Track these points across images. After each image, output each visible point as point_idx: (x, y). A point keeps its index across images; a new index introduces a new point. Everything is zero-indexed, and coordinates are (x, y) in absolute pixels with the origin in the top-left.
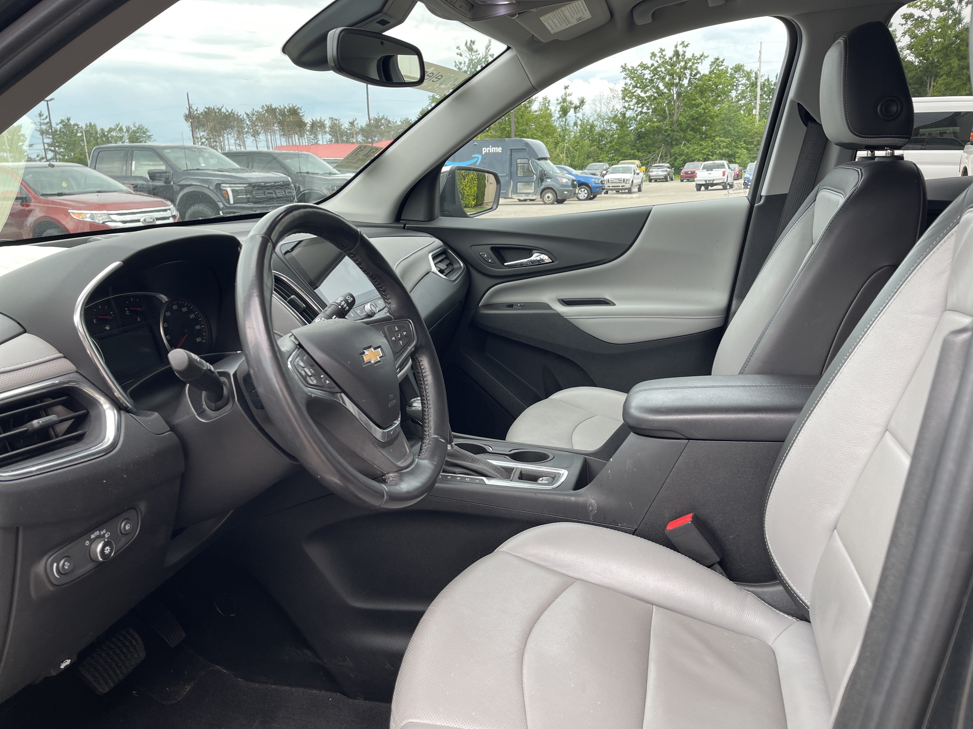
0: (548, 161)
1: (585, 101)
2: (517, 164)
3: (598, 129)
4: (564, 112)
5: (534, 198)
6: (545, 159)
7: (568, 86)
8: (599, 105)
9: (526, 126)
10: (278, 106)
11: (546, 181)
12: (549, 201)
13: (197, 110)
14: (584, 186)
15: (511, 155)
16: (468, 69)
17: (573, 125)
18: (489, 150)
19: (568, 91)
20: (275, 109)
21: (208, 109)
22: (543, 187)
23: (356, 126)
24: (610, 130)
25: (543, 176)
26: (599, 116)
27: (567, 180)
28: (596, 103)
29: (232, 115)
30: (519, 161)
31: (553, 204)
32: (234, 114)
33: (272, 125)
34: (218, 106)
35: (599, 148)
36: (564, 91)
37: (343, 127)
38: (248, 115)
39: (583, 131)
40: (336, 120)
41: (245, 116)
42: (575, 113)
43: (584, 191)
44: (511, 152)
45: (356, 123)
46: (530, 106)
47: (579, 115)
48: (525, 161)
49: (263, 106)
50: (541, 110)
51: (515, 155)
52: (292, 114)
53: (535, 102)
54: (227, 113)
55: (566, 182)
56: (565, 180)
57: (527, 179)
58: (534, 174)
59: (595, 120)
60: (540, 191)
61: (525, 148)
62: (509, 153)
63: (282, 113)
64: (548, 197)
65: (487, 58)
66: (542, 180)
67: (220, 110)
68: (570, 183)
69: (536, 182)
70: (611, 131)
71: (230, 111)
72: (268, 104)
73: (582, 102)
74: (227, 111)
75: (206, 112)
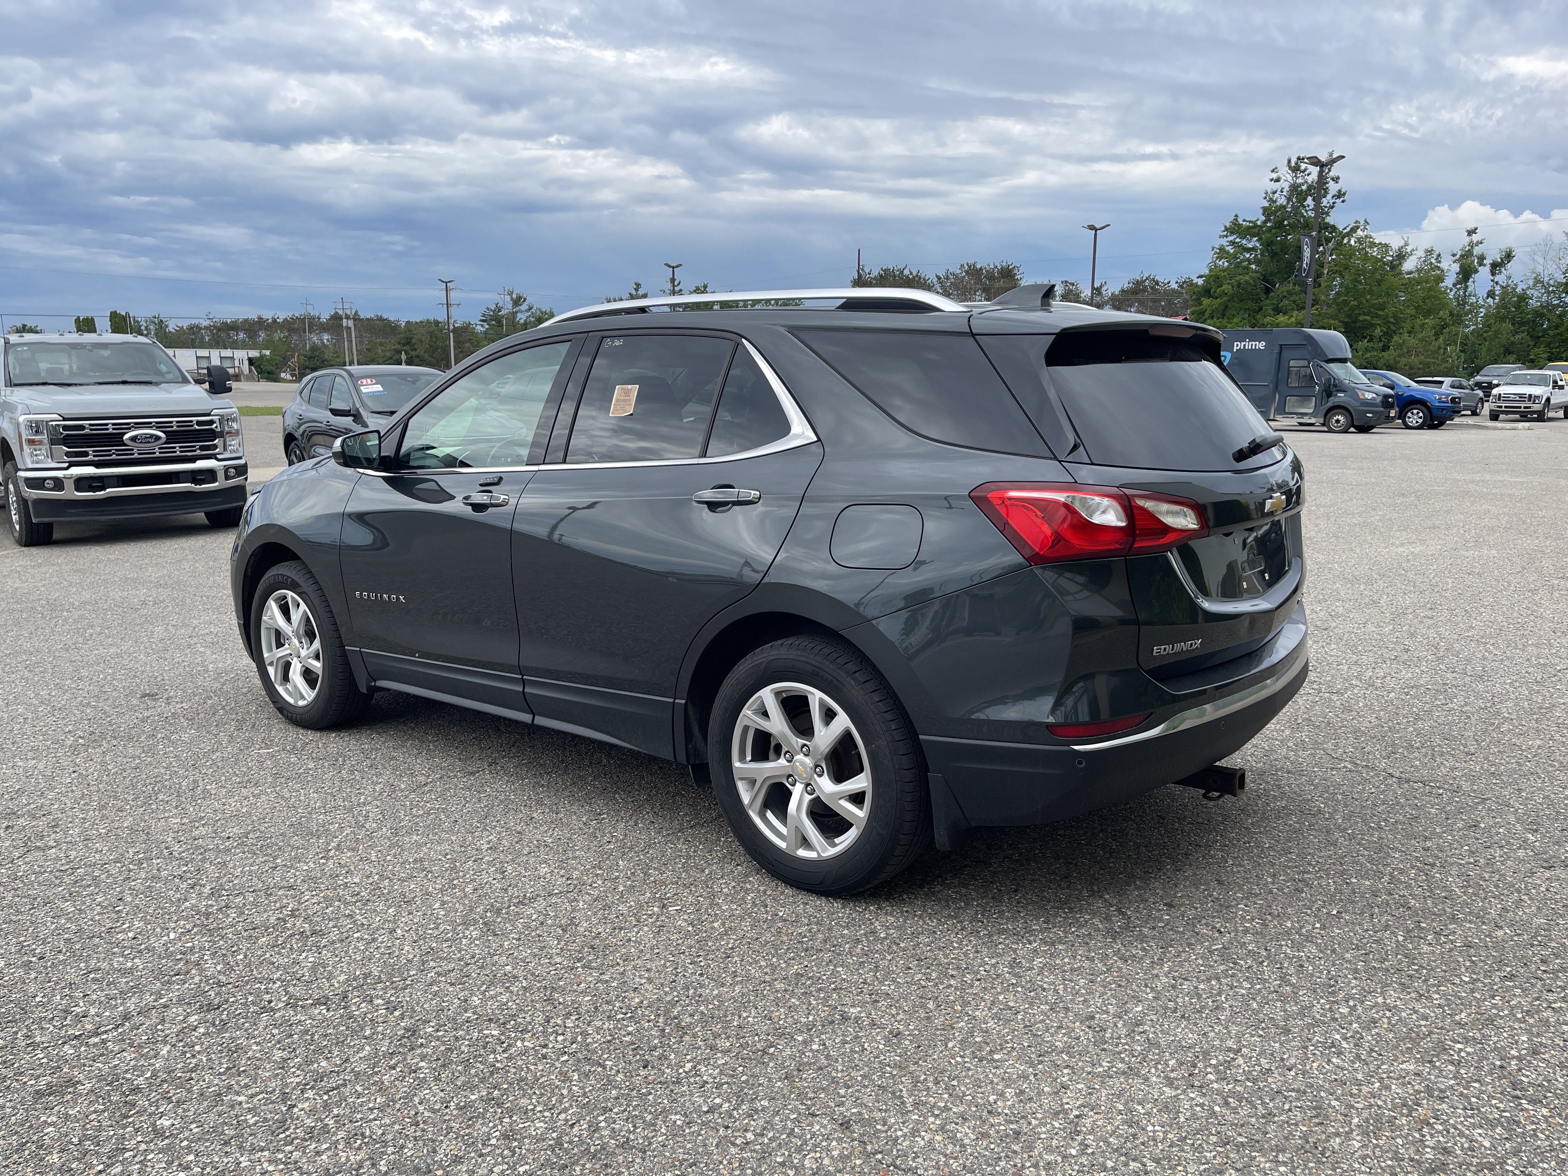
0: (1349, 364)
1: (1514, 253)
2: (1290, 367)
3: (1533, 303)
4: (1466, 273)
5: (1313, 421)
6: (1343, 361)
7: (1476, 229)
8: (1541, 261)
9: (1385, 299)
10: (984, 265)
11: (1336, 395)
12: (1337, 427)
13: (870, 274)
14: (1419, 406)
15: (1281, 353)
16: (1288, 203)
17: (1485, 296)
18: (1245, 346)
19: (1475, 238)
20: (981, 269)
21: (885, 271)
22: (1329, 405)
23: (1104, 293)
24: (1558, 306)
25: (1331, 387)
26: (1538, 281)
27: (1374, 395)
28: (1536, 257)
29: (917, 279)
30: (1292, 363)
31: (1346, 431)
32: (920, 278)
33: (972, 292)
34: (899, 267)
35: (1531, 337)
36: (1467, 239)
37: (1082, 295)
38: (939, 278)
39: (1503, 305)
40: (1073, 284)
41: (936, 279)
42: (1493, 275)
43: (1418, 413)
44: (1281, 348)
45: (1104, 288)
46: (1400, 264)
47: (1501, 278)
48: (1303, 363)
49: (962, 266)
50: (1419, 271)
51: (1286, 353)
52: (1003, 277)
53: (1411, 258)
54: (911, 277)
55: (1373, 399)
56: (1369, 396)
57: (1303, 392)
58: (1316, 384)
59: (1528, 288)
60: (1324, 411)
61: (1305, 343)
62: (1277, 350)
63: (991, 276)
64: (1338, 421)
65: (1327, 183)
66: (1329, 395)
67: (902, 272)
68: (1379, 399)
69: (1319, 397)
70: (1561, 307)
71: (915, 274)
72: (971, 262)
73: (1509, 256)
74: (911, 273)
75: (881, 276)
